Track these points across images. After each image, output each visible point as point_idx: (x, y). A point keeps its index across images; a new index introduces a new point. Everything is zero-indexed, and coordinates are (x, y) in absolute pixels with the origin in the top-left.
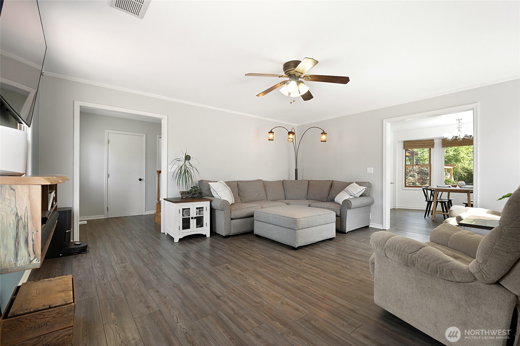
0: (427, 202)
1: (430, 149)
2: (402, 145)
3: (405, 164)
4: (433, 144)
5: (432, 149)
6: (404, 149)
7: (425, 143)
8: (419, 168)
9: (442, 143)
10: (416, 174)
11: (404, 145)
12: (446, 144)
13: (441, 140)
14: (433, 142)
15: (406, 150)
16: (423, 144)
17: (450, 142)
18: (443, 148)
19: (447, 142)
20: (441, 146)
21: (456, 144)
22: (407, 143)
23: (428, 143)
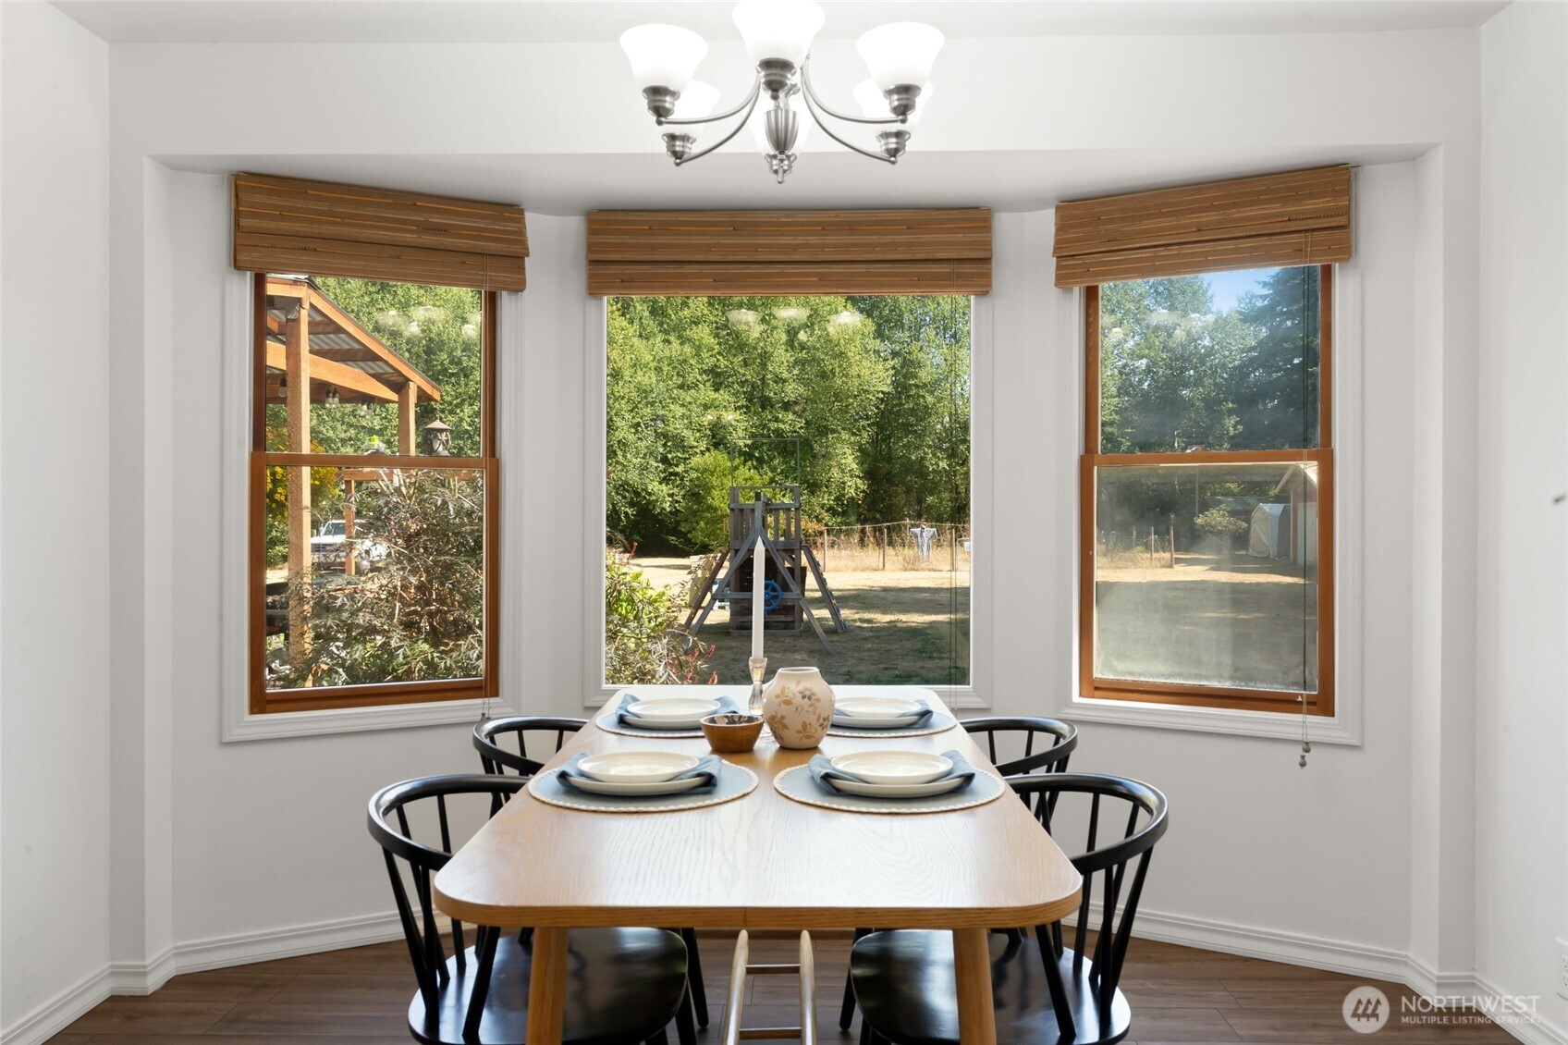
1: (492, 300)
3: (257, 443)
4: (513, 249)
5: (506, 302)
6: (237, 267)
7: (444, 230)
9: (591, 247)
11: (237, 225)
12: (619, 257)
13: (574, 226)
14: (511, 227)
15: (260, 282)
16: (429, 239)
17: (654, 248)
18: (592, 303)
19: (627, 239)
20: (577, 278)
21: (695, 269)
22: (259, 198)
23: (468, 237)
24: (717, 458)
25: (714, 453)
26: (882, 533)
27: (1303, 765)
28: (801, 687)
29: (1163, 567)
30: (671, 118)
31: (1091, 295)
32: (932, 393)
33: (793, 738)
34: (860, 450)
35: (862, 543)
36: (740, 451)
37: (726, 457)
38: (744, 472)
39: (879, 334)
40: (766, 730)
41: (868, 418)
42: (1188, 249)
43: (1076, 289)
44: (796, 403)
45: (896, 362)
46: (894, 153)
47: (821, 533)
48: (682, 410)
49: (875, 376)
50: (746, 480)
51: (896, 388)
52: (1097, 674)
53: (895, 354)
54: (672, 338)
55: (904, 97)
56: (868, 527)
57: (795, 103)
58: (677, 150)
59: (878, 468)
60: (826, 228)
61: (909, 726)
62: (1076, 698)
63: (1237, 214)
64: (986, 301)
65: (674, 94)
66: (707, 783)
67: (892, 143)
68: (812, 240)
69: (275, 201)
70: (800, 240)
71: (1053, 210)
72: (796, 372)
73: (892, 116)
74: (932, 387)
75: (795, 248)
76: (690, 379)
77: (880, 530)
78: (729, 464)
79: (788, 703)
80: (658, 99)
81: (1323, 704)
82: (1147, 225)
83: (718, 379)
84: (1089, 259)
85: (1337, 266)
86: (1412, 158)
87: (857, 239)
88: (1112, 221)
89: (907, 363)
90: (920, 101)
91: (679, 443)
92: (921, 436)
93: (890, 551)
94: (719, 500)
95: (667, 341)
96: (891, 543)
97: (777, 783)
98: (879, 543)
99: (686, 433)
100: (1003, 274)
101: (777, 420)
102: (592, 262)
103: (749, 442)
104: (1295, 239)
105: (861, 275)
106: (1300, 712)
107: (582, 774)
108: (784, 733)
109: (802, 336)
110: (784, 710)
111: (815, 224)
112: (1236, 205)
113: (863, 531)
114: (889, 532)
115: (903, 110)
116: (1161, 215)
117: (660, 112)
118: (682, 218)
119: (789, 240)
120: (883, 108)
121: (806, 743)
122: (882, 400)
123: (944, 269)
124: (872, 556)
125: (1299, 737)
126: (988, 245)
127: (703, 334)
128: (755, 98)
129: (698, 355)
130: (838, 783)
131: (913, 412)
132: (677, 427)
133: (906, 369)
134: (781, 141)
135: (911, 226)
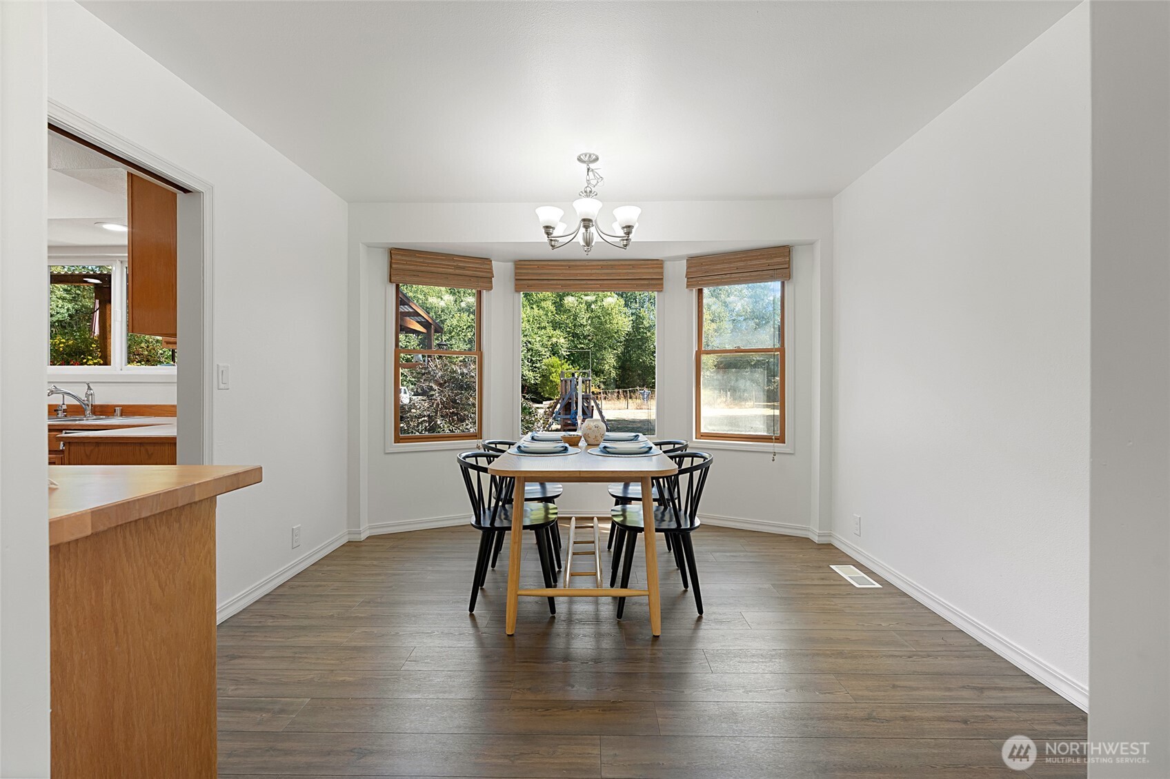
0: (481, 532)
1: (480, 293)
2: (381, 265)
3: (397, 345)
4: (489, 275)
5: (484, 293)
6: (390, 281)
7: (463, 268)
8: (446, 365)
9: (516, 274)
10: (435, 387)
11: (391, 266)
12: (526, 278)
13: (510, 266)
14: (488, 267)
15: (397, 286)
16: (458, 272)
17: (540, 274)
18: (517, 294)
19: (530, 271)
20: (511, 285)
21: (555, 282)
22: (399, 257)
23: (472, 271)
24: (555, 360)
25: (553, 357)
26: (627, 393)
27: (773, 460)
28: (595, 424)
29: (750, 408)
30: (552, 236)
31: (700, 292)
32: (649, 331)
33: (591, 441)
34: (618, 357)
35: (618, 398)
36: (564, 357)
37: (558, 359)
38: (566, 366)
39: (626, 305)
40: (583, 439)
41: (621, 342)
42: (733, 276)
43: (694, 290)
44: (589, 336)
45: (634, 317)
46: (626, 246)
47: (600, 393)
48: (539, 338)
49: (623, 323)
50: (567, 369)
51: (633, 329)
52: (702, 431)
53: (632, 314)
54: (534, 306)
55: (628, 229)
56: (620, 390)
57: (592, 229)
58: (552, 243)
59: (625, 365)
60: (603, 267)
61: (632, 440)
62: (694, 439)
63: (749, 263)
64: (661, 294)
65: (554, 228)
66: (566, 449)
67: (625, 242)
68: (598, 271)
69: (404, 258)
70: (593, 271)
71: (685, 261)
72: (589, 322)
73: (624, 235)
74: (649, 328)
75: (591, 274)
76: (543, 325)
77: (626, 391)
78: (559, 362)
79: (590, 429)
80: (548, 229)
81: (781, 439)
82: (719, 267)
83: (556, 325)
84: (698, 279)
85: (786, 282)
86: (811, 244)
87: (614, 271)
88: (707, 265)
89: (638, 317)
90: (634, 230)
91: (538, 353)
92: (644, 351)
93: (630, 401)
94: (555, 378)
95: (532, 308)
96: (631, 398)
97: (588, 451)
98: (625, 397)
99: (540, 349)
100: (667, 284)
101: (581, 343)
102: (516, 280)
103: (568, 353)
104: (771, 272)
105: (616, 284)
106: (772, 442)
107: (525, 447)
108: (589, 439)
109: (593, 306)
110: (589, 432)
111: (598, 265)
112: (750, 260)
113: (618, 392)
114: (630, 392)
115: (628, 233)
116: (723, 263)
117: (548, 234)
118: (550, 263)
119: (589, 271)
120: (621, 233)
121: (596, 443)
122: (627, 334)
123: (646, 282)
124: (623, 403)
125: (772, 451)
126: (662, 274)
127: (549, 305)
128: (578, 229)
129: (546, 315)
130: (608, 449)
131: (641, 340)
132: (537, 346)
133: (638, 320)
134: (588, 243)
135: (634, 267)
